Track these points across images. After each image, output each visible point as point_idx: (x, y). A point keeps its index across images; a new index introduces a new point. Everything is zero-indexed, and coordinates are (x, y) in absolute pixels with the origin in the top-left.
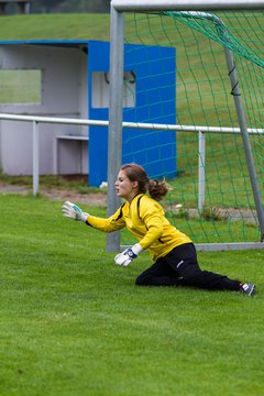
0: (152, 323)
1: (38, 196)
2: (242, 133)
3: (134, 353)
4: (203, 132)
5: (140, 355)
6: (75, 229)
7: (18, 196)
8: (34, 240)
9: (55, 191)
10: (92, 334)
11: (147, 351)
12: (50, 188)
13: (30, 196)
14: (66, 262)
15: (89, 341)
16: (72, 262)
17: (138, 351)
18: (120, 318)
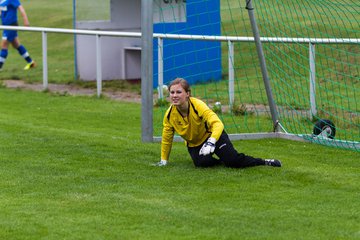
0: (157, 201)
1: (101, 97)
2: (256, 41)
3: (132, 227)
4: (232, 41)
5: (136, 228)
6: (123, 123)
7: (86, 97)
8: (84, 134)
9: (119, 92)
10: (102, 212)
11: (144, 225)
12: (115, 90)
13: (95, 97)
14: (104, 151)
15: (98, 218)
16: (109, 151)
17: (136, 225)
18: (131, 197)
